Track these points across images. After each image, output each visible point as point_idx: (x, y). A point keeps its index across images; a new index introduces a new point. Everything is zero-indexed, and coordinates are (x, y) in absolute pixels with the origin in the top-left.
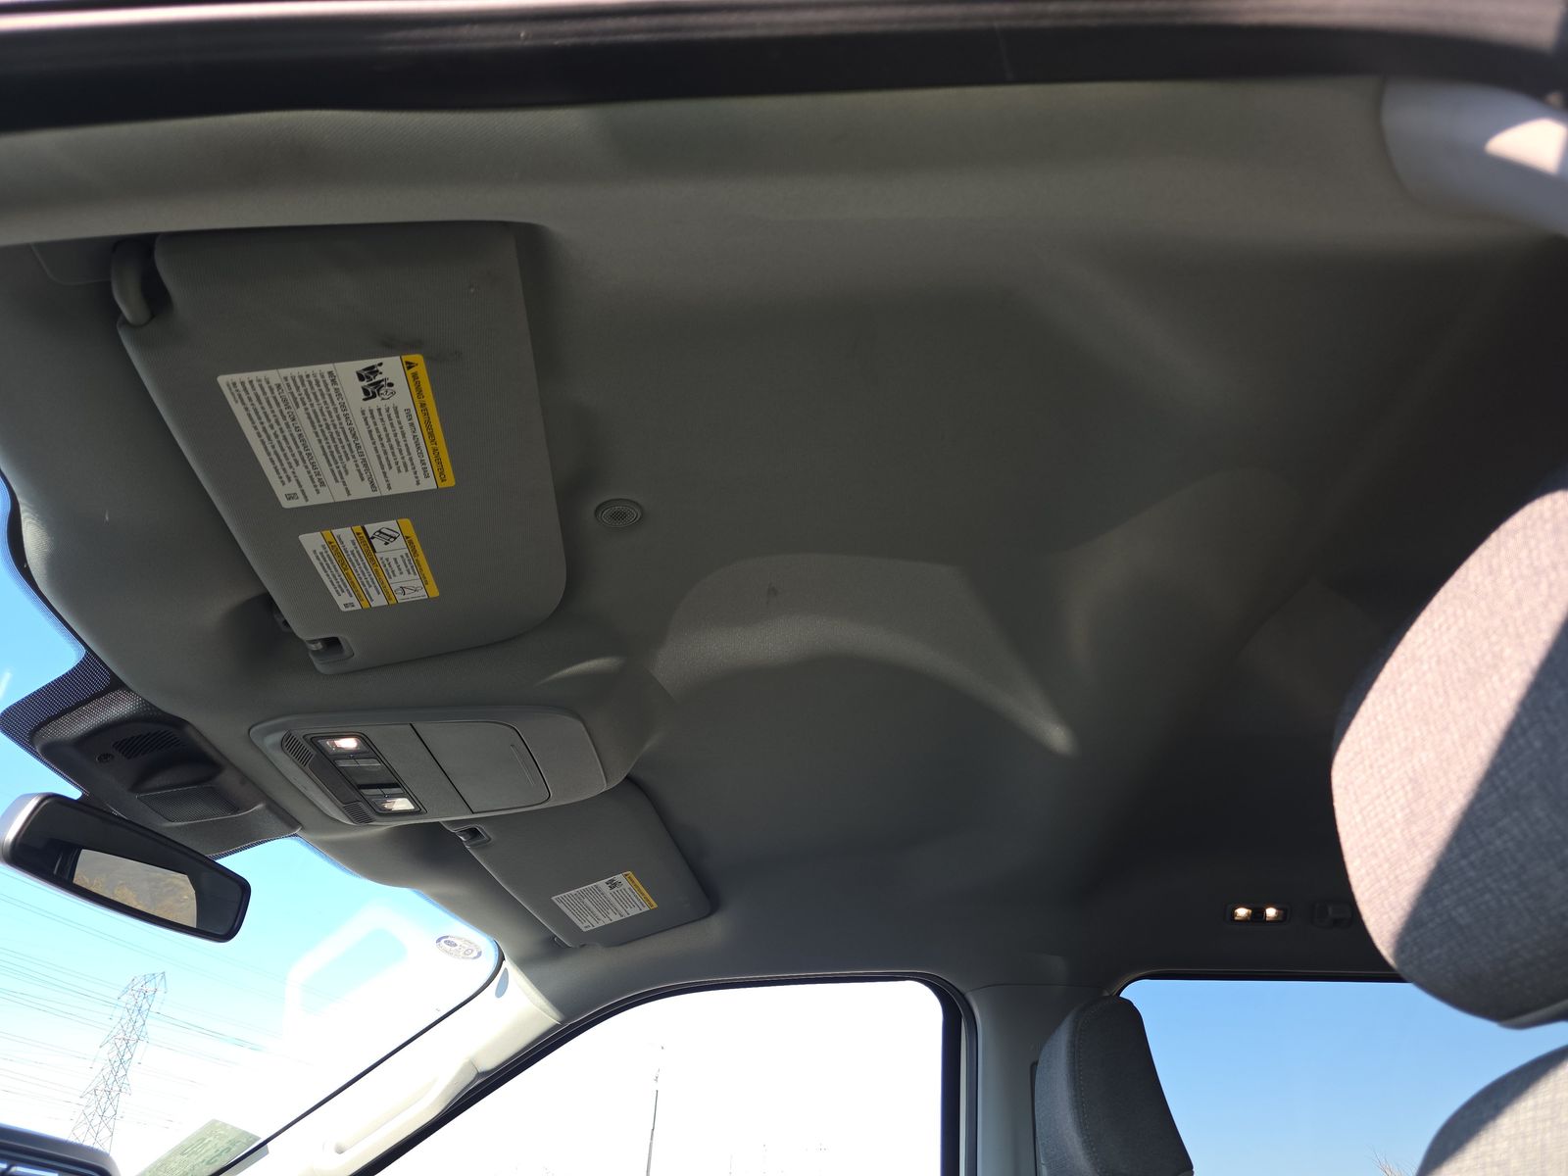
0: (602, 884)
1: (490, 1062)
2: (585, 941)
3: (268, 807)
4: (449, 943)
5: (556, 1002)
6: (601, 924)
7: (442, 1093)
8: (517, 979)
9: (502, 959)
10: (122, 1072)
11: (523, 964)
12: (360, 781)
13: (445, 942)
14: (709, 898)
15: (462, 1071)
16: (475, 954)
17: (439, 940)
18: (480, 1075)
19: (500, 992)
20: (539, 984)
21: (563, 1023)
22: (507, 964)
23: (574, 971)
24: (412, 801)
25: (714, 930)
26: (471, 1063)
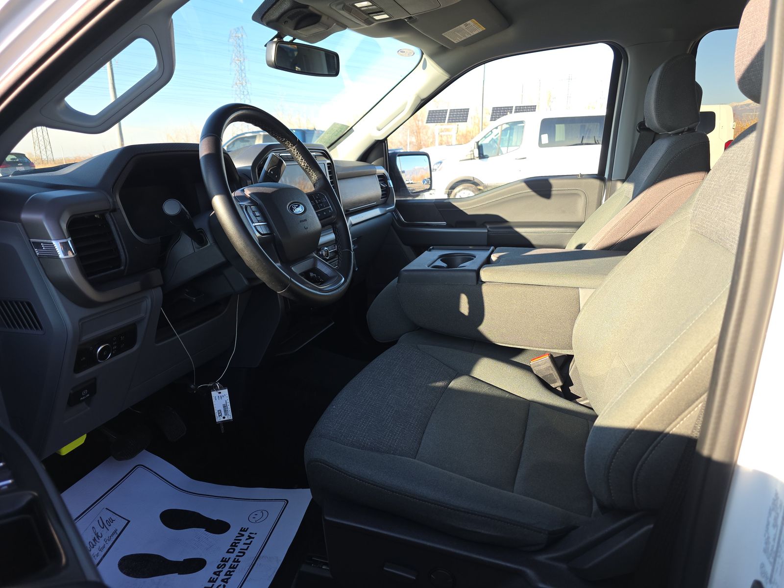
0: (462, 26)
1: (425, 95)
2: (455, 46)
3: (337, 24)
4: (402, 52)
5: (447, 70)
6: (462, 39)
7: (411, 108)
8: (430, 63)
9: (423, 54)
10: (243, 75)
11: (432, 56)
12: (369, 12)
13: (401, 52)
14: (507, 20)
15: (415, 100)
16: (412, 54)
17: (398, 52)
18: (422, 100)
19: (424, 67)
20: (439, 64)
21: (450, 78)
22: (425, 56)
23: (452, 57)
24: (388, 15)
25: (510, 34)
26: (418, 96)
